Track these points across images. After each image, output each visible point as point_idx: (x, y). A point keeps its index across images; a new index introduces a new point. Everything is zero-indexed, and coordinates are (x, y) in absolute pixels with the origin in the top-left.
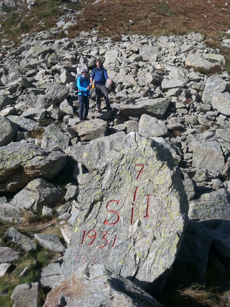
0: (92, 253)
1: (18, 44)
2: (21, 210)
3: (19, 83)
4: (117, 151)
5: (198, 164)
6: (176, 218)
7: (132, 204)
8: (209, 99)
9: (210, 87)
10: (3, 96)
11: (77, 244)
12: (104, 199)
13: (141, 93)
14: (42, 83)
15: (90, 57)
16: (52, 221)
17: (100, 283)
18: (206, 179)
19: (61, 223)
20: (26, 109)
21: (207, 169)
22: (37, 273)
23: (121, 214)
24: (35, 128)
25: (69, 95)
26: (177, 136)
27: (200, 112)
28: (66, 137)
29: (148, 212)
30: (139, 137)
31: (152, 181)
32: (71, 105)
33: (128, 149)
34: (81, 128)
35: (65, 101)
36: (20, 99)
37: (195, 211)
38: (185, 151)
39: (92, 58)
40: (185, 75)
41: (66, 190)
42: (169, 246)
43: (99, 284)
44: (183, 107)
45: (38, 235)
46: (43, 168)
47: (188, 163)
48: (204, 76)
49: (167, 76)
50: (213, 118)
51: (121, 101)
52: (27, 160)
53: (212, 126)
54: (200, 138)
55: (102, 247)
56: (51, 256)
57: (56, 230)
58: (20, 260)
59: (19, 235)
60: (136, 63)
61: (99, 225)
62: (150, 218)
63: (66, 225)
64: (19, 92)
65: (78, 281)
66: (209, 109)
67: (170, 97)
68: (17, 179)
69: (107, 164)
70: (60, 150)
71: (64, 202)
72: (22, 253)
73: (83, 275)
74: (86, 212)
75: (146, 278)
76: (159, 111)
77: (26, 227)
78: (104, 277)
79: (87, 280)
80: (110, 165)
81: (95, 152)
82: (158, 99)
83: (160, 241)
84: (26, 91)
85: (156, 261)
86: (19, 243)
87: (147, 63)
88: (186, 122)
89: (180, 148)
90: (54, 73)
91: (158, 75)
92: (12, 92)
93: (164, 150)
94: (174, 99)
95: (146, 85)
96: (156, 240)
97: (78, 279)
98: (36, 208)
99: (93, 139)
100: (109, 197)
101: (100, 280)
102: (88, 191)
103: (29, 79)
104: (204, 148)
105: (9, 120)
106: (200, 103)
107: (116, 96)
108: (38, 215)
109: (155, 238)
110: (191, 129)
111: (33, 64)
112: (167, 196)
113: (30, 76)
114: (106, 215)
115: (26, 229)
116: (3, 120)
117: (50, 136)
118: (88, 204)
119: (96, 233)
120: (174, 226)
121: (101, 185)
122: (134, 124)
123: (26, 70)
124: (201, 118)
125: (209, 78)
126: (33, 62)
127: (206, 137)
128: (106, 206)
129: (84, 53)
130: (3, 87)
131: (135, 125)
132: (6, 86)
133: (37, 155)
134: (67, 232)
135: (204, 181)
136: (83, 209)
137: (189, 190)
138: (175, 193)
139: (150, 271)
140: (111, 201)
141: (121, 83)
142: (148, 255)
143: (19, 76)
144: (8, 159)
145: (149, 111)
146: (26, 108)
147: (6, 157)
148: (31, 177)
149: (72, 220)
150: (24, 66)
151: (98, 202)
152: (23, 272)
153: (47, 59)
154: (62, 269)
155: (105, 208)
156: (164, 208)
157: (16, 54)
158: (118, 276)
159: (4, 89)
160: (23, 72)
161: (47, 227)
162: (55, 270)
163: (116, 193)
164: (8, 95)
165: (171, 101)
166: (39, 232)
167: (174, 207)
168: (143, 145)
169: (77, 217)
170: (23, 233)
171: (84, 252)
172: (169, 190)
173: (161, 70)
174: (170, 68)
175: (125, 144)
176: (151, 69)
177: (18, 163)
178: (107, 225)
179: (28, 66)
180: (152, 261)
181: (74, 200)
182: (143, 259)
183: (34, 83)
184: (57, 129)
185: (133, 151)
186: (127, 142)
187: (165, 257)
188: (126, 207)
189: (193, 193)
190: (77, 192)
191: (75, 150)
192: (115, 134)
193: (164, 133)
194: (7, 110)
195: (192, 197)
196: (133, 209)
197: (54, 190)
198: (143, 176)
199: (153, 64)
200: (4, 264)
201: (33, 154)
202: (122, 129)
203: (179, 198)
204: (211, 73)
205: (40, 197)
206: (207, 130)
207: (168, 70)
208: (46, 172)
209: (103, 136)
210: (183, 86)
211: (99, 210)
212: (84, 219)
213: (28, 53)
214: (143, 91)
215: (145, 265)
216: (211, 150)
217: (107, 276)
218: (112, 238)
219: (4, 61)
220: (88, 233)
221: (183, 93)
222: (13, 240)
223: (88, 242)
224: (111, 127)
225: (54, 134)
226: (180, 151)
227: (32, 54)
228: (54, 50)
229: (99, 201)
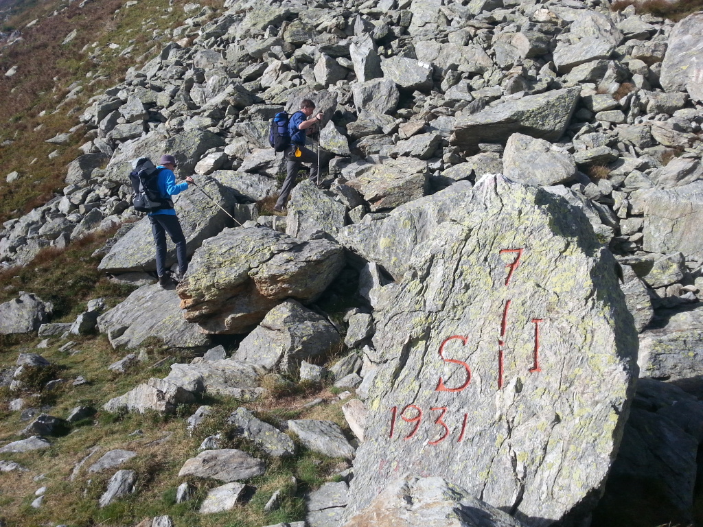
0: (414, 457)
1: (219, 11)
2: (256, 372)
3: (228, 98)
4: (455, 221)
5: (658, 243)
6: (606, 370)
7: (497, 343)
8: (678, 80)
9: (680, 47)
10: (199, 129)
11: (380, 438)
12: (433, 333)
13: (504, 84)
14: (277, 91)
15: (376, 16)
16: (322, 393)
17: (437, 517)
18: (680, 278)
19: (342, 398)
20: (247, 154)
21: (681, 254)
22: (300, 504)
23: (474, 365)
24: (271, 193)
25: (337, 110)
26: (601, 180)
27: (657, 114)
28: (337, 206)
29: (538, 360)
30: (504, 184)
31: (542, 285)
32: (342, 134)
33: (481, 215)
34: (369, 182)
35: (329, 126)
36: (235, 133)
37: (655, 357)
38: (622, 213)
39: (382, 17)
40: (612, 25)
41: (347, 324)
42: (594, 435)
43: (435, 519)
44: (613, 106)
45: (296, 423)
46: (294, 279)
47: (631, 243)
48: (663, 23)
49: (567, 36)
50: (694, 124)
51: (457, 110)
52: (261, 263)
53: (691, 146)
54: (661, 178)
55: (436, 442)
56: (325, 467)
57: (333, 411)
58: (263, 475)
59: (256, 423)
60: (486, 14)
61: (426, 393)
62: (544, 372)
63: (352, 400)
64: (230, 118)
65: (388, 513)
66: (681, 103)
67: (577, 85)
68: (243, 306)
69: (434, 253)
70: (327, 236)
71: (345, 350)
72: (265, 462)
73: (399, 500)
74: (394, 365)
75: (544, 510)
76: (552, 123)
77: (270, 408)
78: (446, 503)
79: (408, 510)
80: (440, 256)
81: (404, 233)
82: (546, 94)
83: (571, 425)
84: (244, 114)
85: (564, 472)
86: (258, 440)
87: (514, 9)
88: (621, 141)
89: (611, 207)
90: (300, 65)
91: (542, 35)
92: (215, 119)
93: (569, 210)
94: (587, 90)
95: (515, 64)
96: (562, 422)
97: (388, 510)
98: (286, 367)
99: (398, 205)
100: (444, 329)
101: (437, 509)
102: (395, 318)
103: (248, 87)
104: (672, 201)
105: (215, 180)
106: (655, 90)
107: (444, 99)
108: (292, 381)
109: (557, 419)
110: (635, 158)
111: (253, 51)
112: (583, 318)
113: (249, 79)
114: (440, 371)
115: (270, 411)
116: (203, 182)
117: (303, 208)
118: (397, 348)
119: (419, 411)
120: (603, 388)
121: (422, 302)
122: (493, 159)
123: (240, 67)
124: (661, 129)
125: (678, 25)
126: (253, 46)
127: (675, 173)
128: (437, 351)
129: (364, 9)
130: (197, 111)
131: (495, 163)
132: (202, 108)
133: (280, 251)
134: (356, 414)
135: (675, 283)
136: (387, 360)
137: (639, 307)
138: (603, 309)
139: (551, 495)
140: (448, 338)
141: (454, 67)
142: (544, 458)
143: (227, 82)
144: (220, 265)
145: (527, 124)
146: (247, 151)
147: (216, 260)
148: (271, 300)
149: (364, 388)
150: (236, 58)
151: (420, 342)
152: (271, 501)
153: (283, 36)
154: (351, 492)
155: (437, 355)
156: (577, 347)
157: (216, 34)
158: (476, 501)
159: (198, 114)
160: (235, 72)
161: (312, 406)
162: (337, 496)
163: (459, 319)
164: (208, 126)
165: (579, 95)
166: (296, 416)
167: (600, 342)
168: (514, 202)
169: (376, 378)
170: (264, 420)
171: (396, 453)
172: (586, 305)
173: (550, 21)
174: (572, 15)
175: (472, 204)
176: (525, 22)
177: (241, 271)
178: (443, 393)
179: (243, 56)
180: (554, 470)
181: (366, 346)
182: (533, 468)
183: (259, 95)
184: (317, 189)
185: (493, 217)
186: (476, 199)
187: (586, 461)
188: (485, 350)
189: (648, 314)
190: (371, 328)
191: (359, 233)
192: (447, 189)
193: (568, 174)
194: (209, 160)
195: (647, 322)
196: (500, 353)
197: (321, 327)
198: (519, 274)
199: (528, 10)
200: (231, 485)
201: (270, 249)
202: (463, 175)
203: (612, 321)
204: (682, 11)
205: (293, 342)
206: (677, 155)
207: (568, 19)
208: (300, 287)
209: (421, 195)
210: (608, 55)
211: (423, 359)
212: (392, 382)
213: (242, 29)
214: (509, 79)
215: (539, 480)
216: (689, 206)
217: (451, 501)
218: (457, 421)
219: (193, 53)
220: (402, 413)
221: (609, 72)
222: (246, 434)
223: (403, 431)
224: (436, 174)
225: (312, 202)
226: (611, 215)
227: (249, 30)
228: (296, 12)
229: (422, 339)
